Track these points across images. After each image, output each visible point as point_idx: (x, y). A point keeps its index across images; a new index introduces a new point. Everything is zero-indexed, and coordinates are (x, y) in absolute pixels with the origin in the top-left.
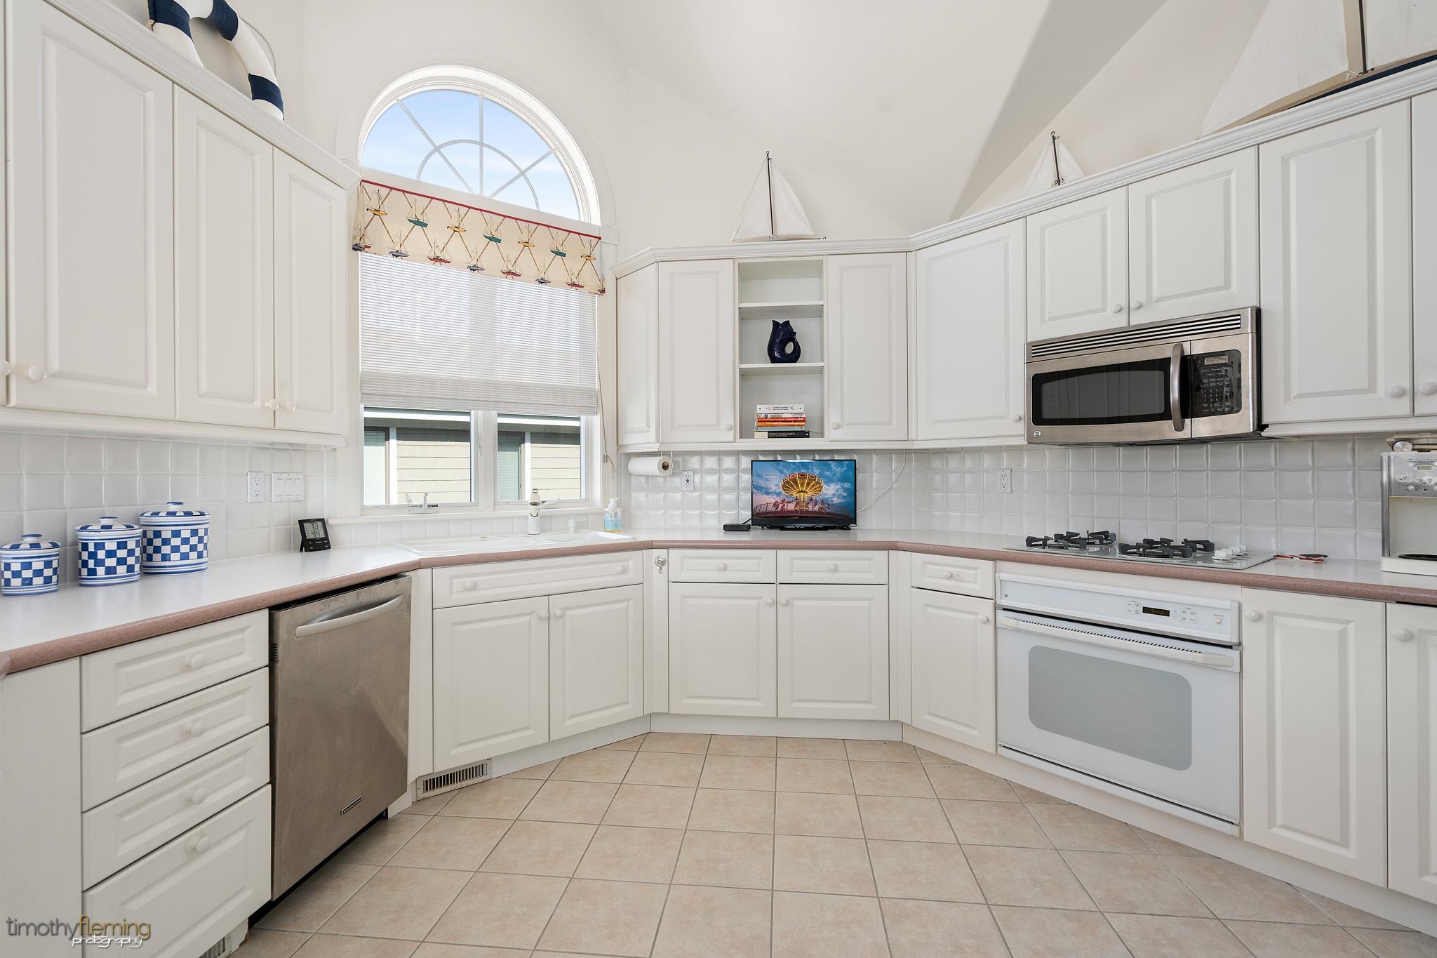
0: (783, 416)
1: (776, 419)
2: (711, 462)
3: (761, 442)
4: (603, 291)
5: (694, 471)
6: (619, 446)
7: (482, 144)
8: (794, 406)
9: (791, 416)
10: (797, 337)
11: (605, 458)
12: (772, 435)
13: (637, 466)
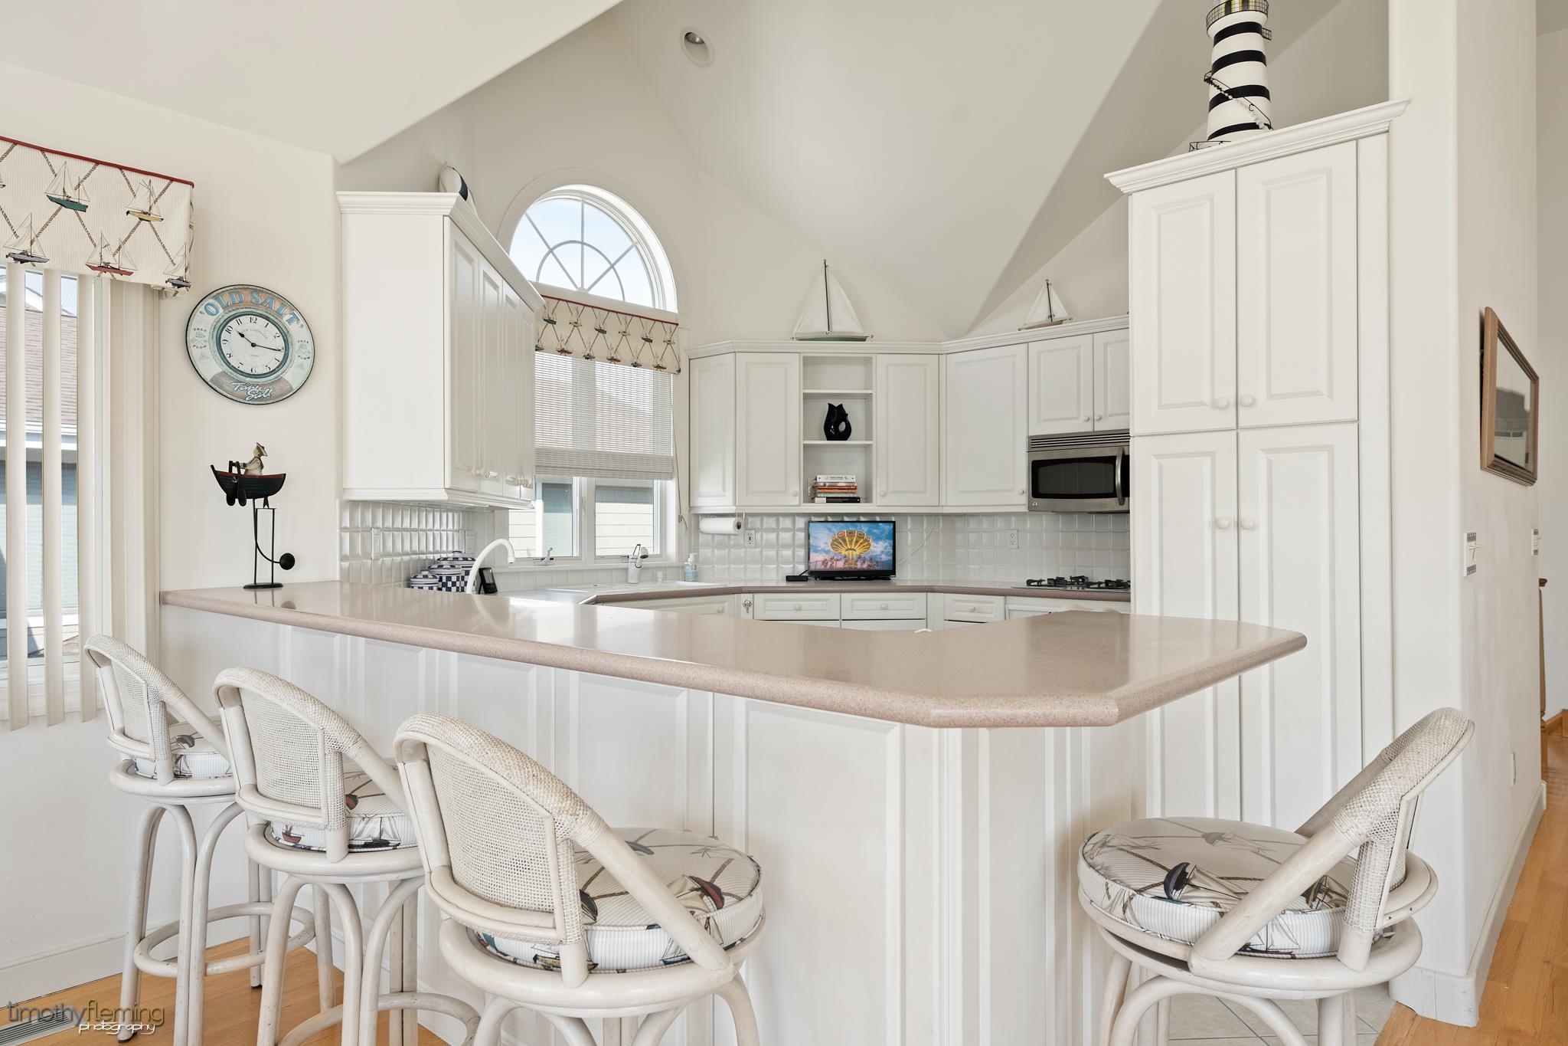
0: (839, 484)
1: (833, 487)
2: (771, 523)
3: (821, 506)
4: (679, 371)
5: (756, 530)
6: (690, 508)
7: (583, 243)
8: (848, 477)
9: (844, 484)
10: (849, 418)
11: (680, 518)
12: (830, 500)
13: (707, 525)
